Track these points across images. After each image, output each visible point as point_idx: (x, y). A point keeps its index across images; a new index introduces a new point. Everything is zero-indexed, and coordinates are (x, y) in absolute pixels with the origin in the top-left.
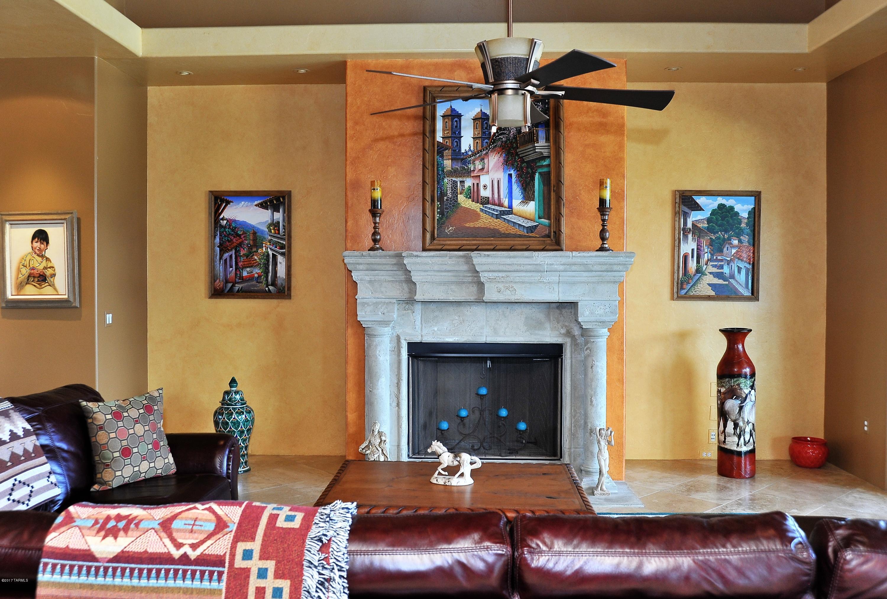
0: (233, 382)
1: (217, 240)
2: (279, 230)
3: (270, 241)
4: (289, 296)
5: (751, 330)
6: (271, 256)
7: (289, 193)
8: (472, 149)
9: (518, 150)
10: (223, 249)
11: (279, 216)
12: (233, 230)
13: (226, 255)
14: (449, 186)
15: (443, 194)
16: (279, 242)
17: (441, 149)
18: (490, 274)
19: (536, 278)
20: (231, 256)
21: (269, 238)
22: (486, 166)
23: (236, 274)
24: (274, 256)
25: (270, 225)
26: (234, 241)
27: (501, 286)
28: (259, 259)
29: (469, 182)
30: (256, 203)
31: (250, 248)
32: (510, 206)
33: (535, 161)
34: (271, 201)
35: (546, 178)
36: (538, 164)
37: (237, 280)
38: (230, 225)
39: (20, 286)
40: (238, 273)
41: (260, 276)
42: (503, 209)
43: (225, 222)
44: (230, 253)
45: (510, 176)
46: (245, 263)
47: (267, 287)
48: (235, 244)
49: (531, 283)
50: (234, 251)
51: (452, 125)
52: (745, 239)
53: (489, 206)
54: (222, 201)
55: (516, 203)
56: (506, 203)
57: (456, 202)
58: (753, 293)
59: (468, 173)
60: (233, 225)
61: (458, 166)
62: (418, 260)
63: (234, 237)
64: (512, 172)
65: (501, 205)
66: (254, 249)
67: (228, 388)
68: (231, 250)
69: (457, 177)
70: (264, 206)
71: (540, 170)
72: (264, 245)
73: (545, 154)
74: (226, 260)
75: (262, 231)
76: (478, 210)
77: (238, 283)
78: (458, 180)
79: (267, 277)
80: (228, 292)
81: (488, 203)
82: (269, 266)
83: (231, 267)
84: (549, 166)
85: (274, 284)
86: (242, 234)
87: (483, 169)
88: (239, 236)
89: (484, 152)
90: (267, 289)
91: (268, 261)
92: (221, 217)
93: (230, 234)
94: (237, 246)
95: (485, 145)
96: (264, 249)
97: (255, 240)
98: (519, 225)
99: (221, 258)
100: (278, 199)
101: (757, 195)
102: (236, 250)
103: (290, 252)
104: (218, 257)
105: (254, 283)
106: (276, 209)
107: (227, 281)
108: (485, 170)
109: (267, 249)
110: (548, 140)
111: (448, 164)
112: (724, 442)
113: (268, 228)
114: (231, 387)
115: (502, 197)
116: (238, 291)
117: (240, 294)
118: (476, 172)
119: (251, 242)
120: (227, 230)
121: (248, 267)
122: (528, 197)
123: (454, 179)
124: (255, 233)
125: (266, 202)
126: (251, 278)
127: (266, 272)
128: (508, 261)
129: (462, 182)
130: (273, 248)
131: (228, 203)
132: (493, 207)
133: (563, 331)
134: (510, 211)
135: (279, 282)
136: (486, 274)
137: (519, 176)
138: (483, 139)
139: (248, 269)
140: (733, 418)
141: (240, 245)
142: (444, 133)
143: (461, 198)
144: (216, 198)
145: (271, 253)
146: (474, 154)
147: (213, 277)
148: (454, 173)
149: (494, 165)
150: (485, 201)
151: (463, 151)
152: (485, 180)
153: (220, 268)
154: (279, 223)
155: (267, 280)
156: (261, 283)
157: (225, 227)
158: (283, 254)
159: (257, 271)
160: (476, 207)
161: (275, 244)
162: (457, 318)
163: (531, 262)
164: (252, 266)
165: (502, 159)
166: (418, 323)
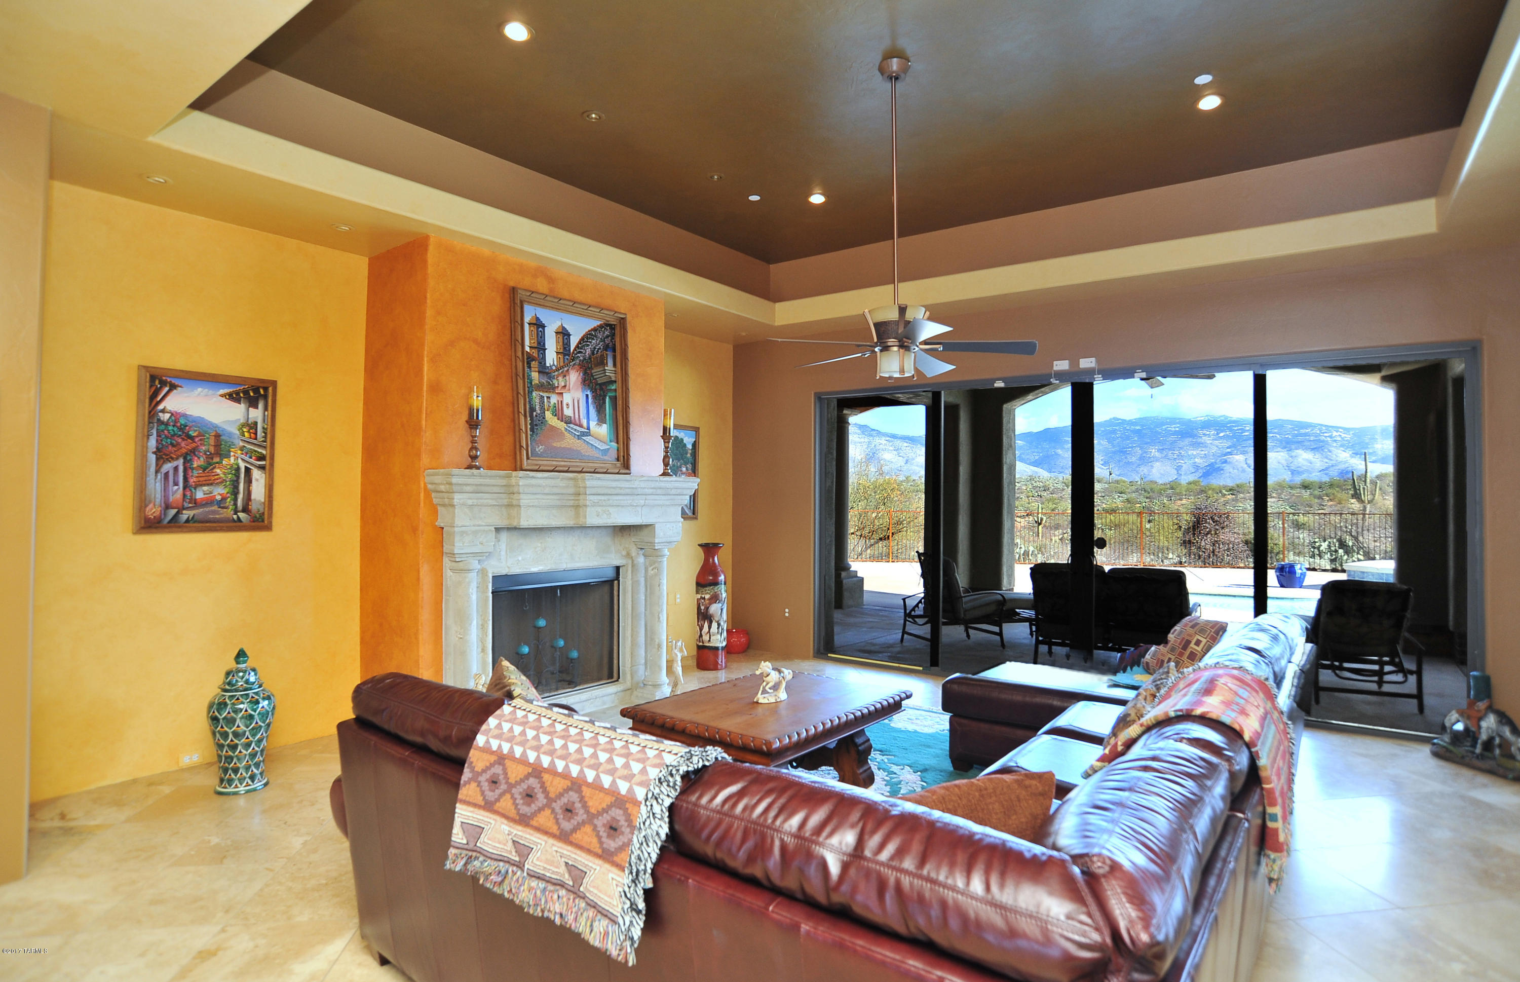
0: (241, 655)
1: (153, 443)
2: (256, 434)
3: (242, 448)
4: (268, 528)
5: (724, 545)
6: (243, 470)
7: (274, 383)
8: (555, 363)
9: (593, 371)
10: (162, 456)
11: (256, 414)
12: (180, 429)
13: (168, 467)
14: (537, 401)
15: (532, 410)
16: (256, 451)
17: (530, 359)
18: (596, 497)
19: (629, 502)
20: (176, 469)
21: (241, 444)
22: (568, 383)
23: (184, 495)
24: (248, 470)
25: (243, 426)
26: (183, 444)
27: (599, 509)
28: (224, 473)
29: (554, 399)
30: (222, 392)
31: (210, 457)
32: (588, 428)
33: (604, 383)
34: (246, 392)
35: (614, 400)
36: (609, 388)
37: (186, 505)
38: (176, 421)
40: (188, 493)
41: (224, 499)
42: (583, 430)
43: (167, 416)
44: (175, 463)
45: (587, 396)
46: (201, 479)
47: (236, 513)
48: (184, 451)
49: (622, 506)
50: (181, 461)
51: (538, 334)
52: (689, 466)
53: (572, 425)
54: (163, 383)
55: (593, 424)
56: (585, 425)
57: (544, 418)
58: (694, 514)
59: (551, 388)
60: (182, 421)
61: (544, 380)
62: (533, 481)
63: (183, 439)
64: (589, 393)
65: (581, 426)
66: (216, 460)
67: (232, 665)
68: (177, 459)
69: (543, 391)
70: (234, 397)
71: (610, 394)
72: (232, 454)
73: (613, 379)
74: (167, 474)
75: (230, 435)
76: (563, 429)
77: (188, 509)
78: (545, 395)
79: (236, 500)
80: (170, 522)
81: (570, 423)
82: (238, 483)
83: (176, 484)
84: (615, 390)
85: (245, 510)
86: (197, 436)
87: (565, 386)
88: (192, 438)
89: (566, 369)
90: (235, 517)
91: (238, 477)
92: (161, 407)
93: (175, 435)
94: (187, 454)
95: (566, 361)
96: (232, 459)
97: (218, 445)
98: (596, 447)
99: (157, 472)
100: (256, 390)
101: (697, 430)
102: (185, 458)
103: (272, 465)
104: (153, 469)
105: (215, 508)
106: (253, 403)
107: (167, 507)
108: (567, 387)
109: (236, 459)
110: (615, 365)
111: (535, 375)
112: (709, 641)
113: (240, 429)
114: (238, 663)
115: (581, 417)
116: (187, 521)
117: (191, 524)
118: (560, 388)
119: (212, 449)
120: (170, 428)
121: (204, 485)
122: (601, 420)
123: (541, 394)
124: (218, 436)
125: (237, 393)
126: (209, 502)
127: (235, 493)
128: (614, 484)
129: (548, 398)
130: (247, 458)
131: (173, 387)
132: (575, 427)
134: (588, 434)
135: (254, 507)
136: (592, 497)
137: (594, 398)
138: (565, 355)
139: (205, 488)
140: (717, 619)
141: (193, 451)
142: (530, 343)
143: (548, 415)
144: (153, 378)
145: (242, 465)
146: (557, 370)
147: (142, 499)
148: (541, 387)
149: (574, 383)
150: (568, 421)
151: (548, 365)
152: (567, 398)
153: (155, 487)
154: (256, 423)
155: (235, 504)
156: (227, 508)
157: (167, 424)
158: (262, 468)
159: (219, 492)
160: (561, 425)
161: (250, 453)
162: (539, 545)
163: (631, 486)
164: (211, 484)
165: (580, 378)
166: (503, 553)
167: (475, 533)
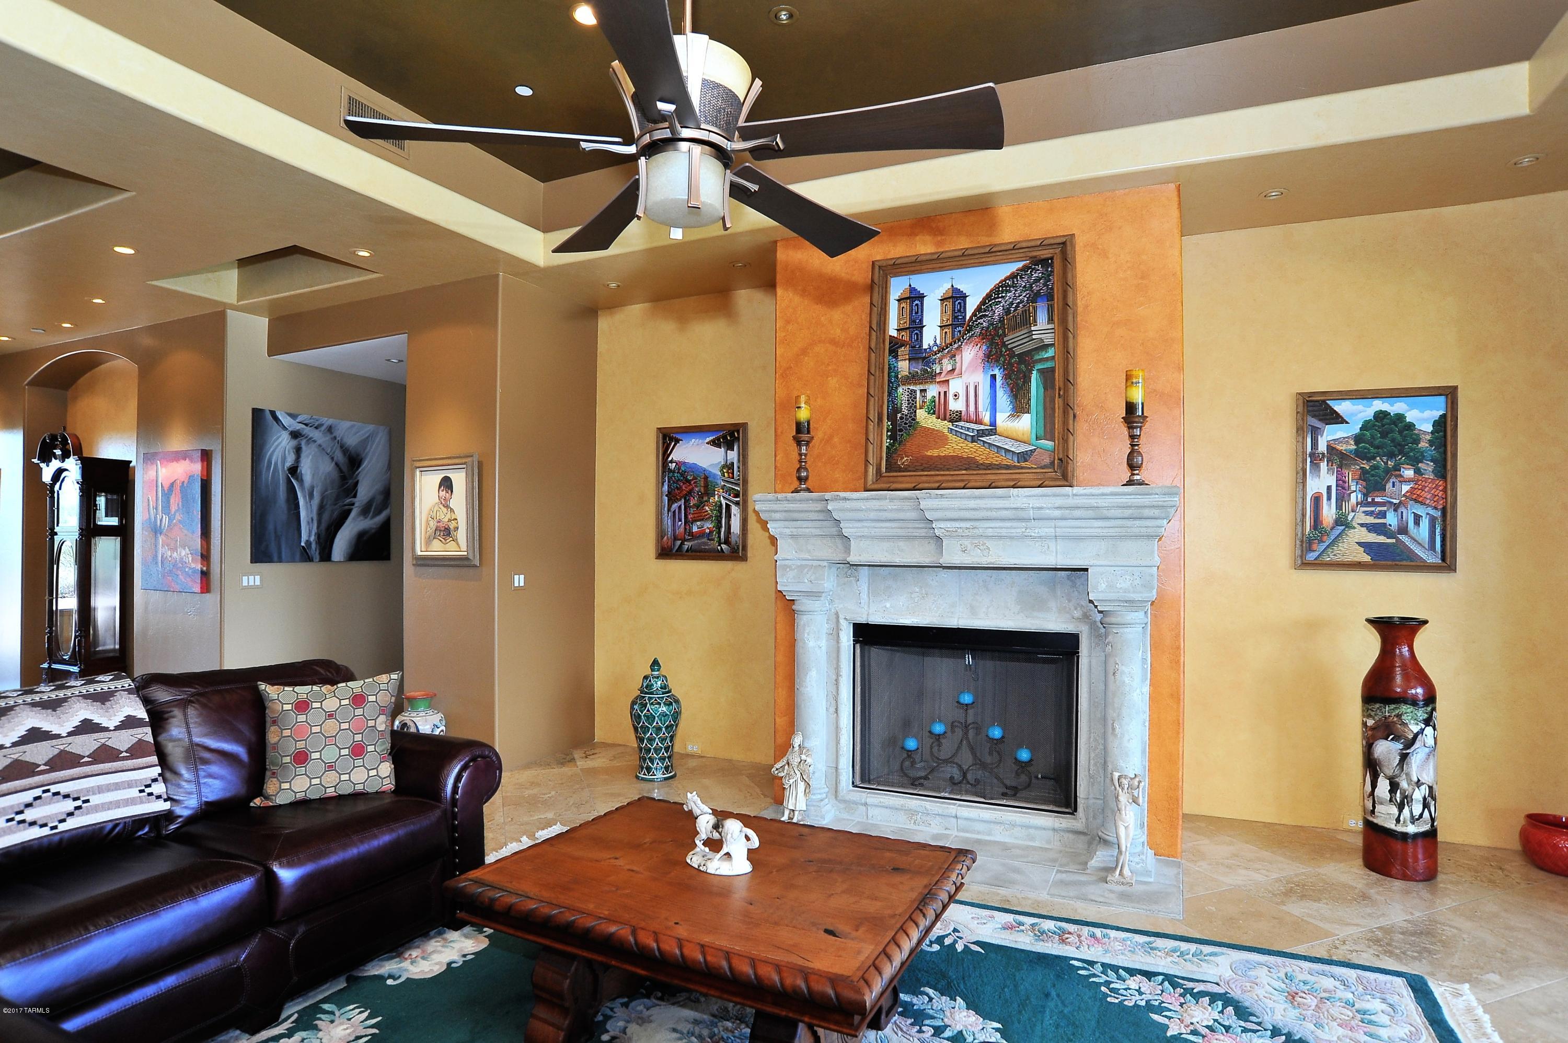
0: (655, 663)
1: (666, 487)
2: (733, 473)
3: (723, 487)
4: (744, 558)
5: (1426, 622)
6: (724, 506)
7: (744, 426)
8: (938, 342)
9: (1005, 339)
10: (672, 498)
11: (733, 455)
12: (682, 475)
13: (675, 506)
14: (905, 398)
15: (896, 410)
16: (733, 489)
17: (895, 346)
18: (949, 524)
19: (1019, 530)
20: (680, 507)
21: (722, 483)
22: (958, 365)
23: (685, 529)
24: (728, 506)
25: (723, 467)
26: (684, 488)
27: (967, 542)
28: (711, 510)
29: (933, 391)
30: (708, 440)
31: (701, 497)
32: (993, 423)
33: (1029, 353)
34: (724, 437)
35: (1047, 376)
36: (1037, 357)
37: (687, 537)
38: (679, 469)
39: (429, 541)
40: (688, 527)
41: (711, 532)
42: (982, 427)
43: (674, 464)
44: (679, 503)
45: (993, 377)
46: (696, 515)
47: (719, 545)
48: (684, 492)
49: (1011, 538)
50: (683, 501)
51: (911, 311)
52: (1428, 467)
53: (962, 424)
54: (671, 439)
55: (1002, 419)
56: (987, 419)
57: (914, 420)
58: (1443, 559)
59: (930, 377)
60: (683, 469)
61: (918, 368)
62: (848, 505)
63: (684, 483)
64: (997, 372)
65: (978, 421)
66: (705, 498)
67: (648, 672)
68: (681, 499)
69: (915, 384)
70: (715, 443)
71: (1039, 366)
72: (716, 492)
73: (1047, 342)
74: (674, 512)
75: (715, 475)
76: (946, 431)
77: (688, 540)
78: (918, 388)
79: (719, 533)
80: (677, 551)
81: (960, 420)
82: (721, 518)
83: (680, 520)
84: (1053, 358)
85: (727, 542)
86: (692, 480)
87: (953, 370)
88: (689, 481)
89: (956, 346)
90: (719, 548)
91: (721, 513)
92: (670, 459)
93: (679, 480)
94: (686, 495)
95: (957, 334)
96: (716, 496)
97: (706, 486)
98: (1007, 451)
99: (669, 510)
100: (732, 435)
101: (1450, 394)
102: (685, 499)
103: (745, 502)
104: (666, 509)
105: (705, 540)
106: (730, 447)
107: (675, 538)
108: (957, 371)
109: (720, 497)
110: (1051, 320)
111: (903, 367)
113: (721, 470)
114: (652, 670)
115: (980, 409)
116: (687, 551)
117: (690, 553)
118: (943, 375)
119: (702, 490)
120: (676, 475)
121: (698, 521)
122: (1020, 406)
123: (911, 388)
124: (706, 478)
125: (718, 439)
126: (701, 534)
127: (719, 527)
128: (972, 504)
129: (923, 391)
130: (727, 496)
131: (677, 441)
132: (968, 425)
133: (1078, 614)
134: (993, 430)
135: (733, 539)
136: (942, 524)
137: (1007, 377)
138: (954, 326)
139: (699, 523)
140: (1390, 772)
141: (690, 492)
142: (899, 324)
143: (921, 414)
144: (664, 437)
145: (724, 502)
146: (941, 350)
147: (661, 534)
148: (913, 378)
149: (970, 363)
150: (956, 418)
151: (925, 346)
152: (956, 386)
153: (668, 522)
154: (732, 464)
155: (719, 537)
156: (713, 540)
157: (674, 472)
158: (737, 504)
159: (708, 525)
160: (943, 426)
161: (729, 491)
162: (917, 590)
163: (1007, 506)
164: (702, 520)
165: (981, 354)
166: (864, 596)
167: (801, 567)
